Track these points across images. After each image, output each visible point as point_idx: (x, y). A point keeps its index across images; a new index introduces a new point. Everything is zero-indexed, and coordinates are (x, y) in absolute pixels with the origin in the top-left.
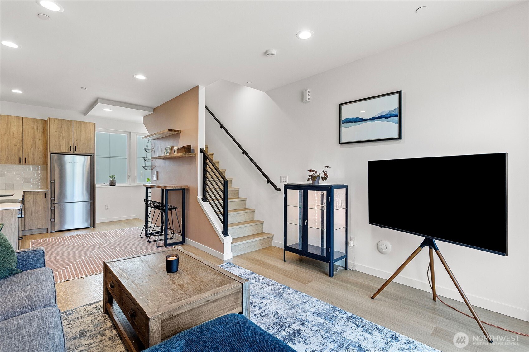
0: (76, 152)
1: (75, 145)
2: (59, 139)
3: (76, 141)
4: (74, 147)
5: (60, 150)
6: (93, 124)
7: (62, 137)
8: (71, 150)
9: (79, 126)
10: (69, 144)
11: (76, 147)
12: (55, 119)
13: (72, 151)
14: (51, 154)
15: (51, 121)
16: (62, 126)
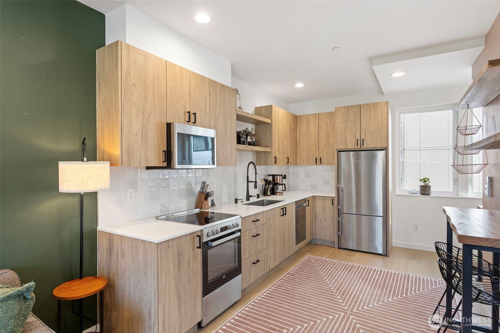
0: (363, 147)
1: (363, 137)
2: (345, 131)
3: (363, 131)
4: (362, 140)
5: (347, 145)
6: (385, 104)
7: (349, 128)
8: (357, 145)
9: (367, 110)
10: (356, 137)
11: (363, 139)
12: (341, 108)
13: (359, 147)
14: (338, 151)
15: (337, 111)
16: (349, 115)
